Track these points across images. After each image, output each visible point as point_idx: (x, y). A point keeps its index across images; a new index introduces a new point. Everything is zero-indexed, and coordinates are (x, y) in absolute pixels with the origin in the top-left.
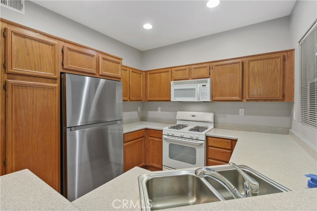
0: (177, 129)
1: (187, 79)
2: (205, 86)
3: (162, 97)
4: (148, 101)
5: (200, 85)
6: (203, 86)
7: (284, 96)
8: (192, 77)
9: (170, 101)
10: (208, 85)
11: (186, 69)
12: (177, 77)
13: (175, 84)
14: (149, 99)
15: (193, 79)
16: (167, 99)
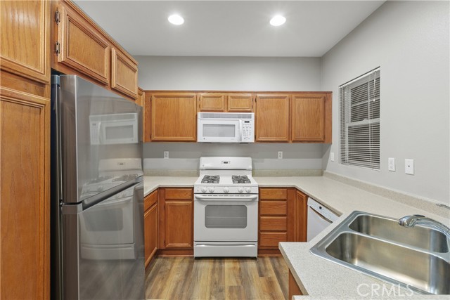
0: (213, 182)
1: (222, 111)
2: (248, 122)
3: (181, 136)
4: (153, 141)
5: (241, 121)
6: (246, 122)
7: (324, 138)
8: (229, 109)
9: (195, 141)
10: (252, 121)
11: (220, 97)
12: (206, 107)
13: (204, 117)
14: (154, 138)
15: (230, 112)
16: (191, 138)
